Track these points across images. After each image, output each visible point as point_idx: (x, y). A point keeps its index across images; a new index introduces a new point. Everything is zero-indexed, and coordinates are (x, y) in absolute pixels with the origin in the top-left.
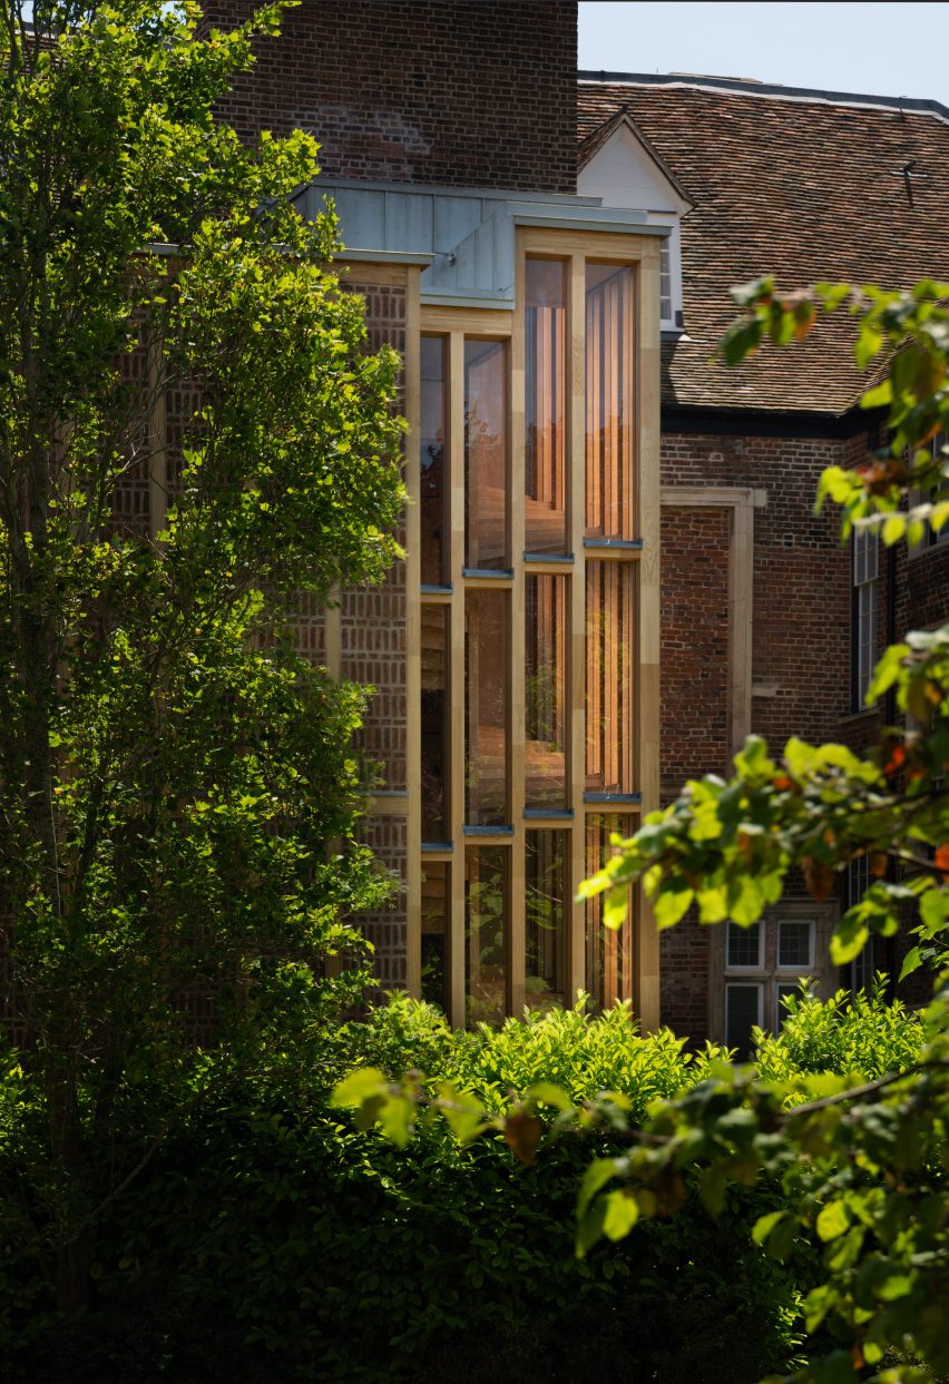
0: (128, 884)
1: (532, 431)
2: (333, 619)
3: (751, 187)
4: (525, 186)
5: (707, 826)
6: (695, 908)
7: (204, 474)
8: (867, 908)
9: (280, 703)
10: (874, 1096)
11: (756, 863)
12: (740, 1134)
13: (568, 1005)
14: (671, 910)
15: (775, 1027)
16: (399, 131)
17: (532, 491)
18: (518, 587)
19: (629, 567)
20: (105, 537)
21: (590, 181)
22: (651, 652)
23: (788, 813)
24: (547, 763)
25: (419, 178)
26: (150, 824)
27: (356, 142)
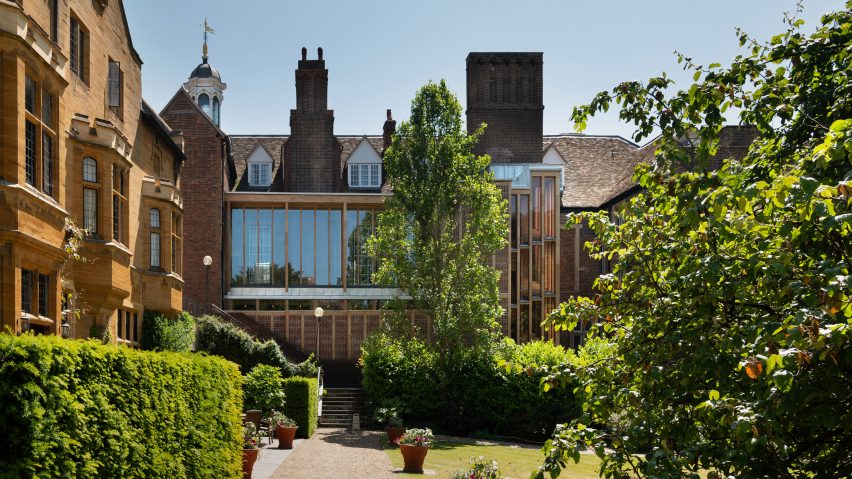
0: (455, 313)
1: (534, 213)
2: (494, 257)
3: (579, 158)
4: (532, 162)
5: (563, 313)
6: (561, 328)
7: (470, 228)
8: (593, 328)
9: (484, 275)
10: (592, 366)
11: (572, 320)
12: (567, 374)
13: (540, 339)
14: (557, 328)
15: (583, 346)
16: (507, 152)
17: (534, 227)
18: (531, 248)
19: (553, 243)
20: (451, 241)
21: (546, 159)
22: (558, 262)
23: (578, 311)
24: (535, 286)
25: (511, 162)
26: (459, 301)
27: (499, 156)
